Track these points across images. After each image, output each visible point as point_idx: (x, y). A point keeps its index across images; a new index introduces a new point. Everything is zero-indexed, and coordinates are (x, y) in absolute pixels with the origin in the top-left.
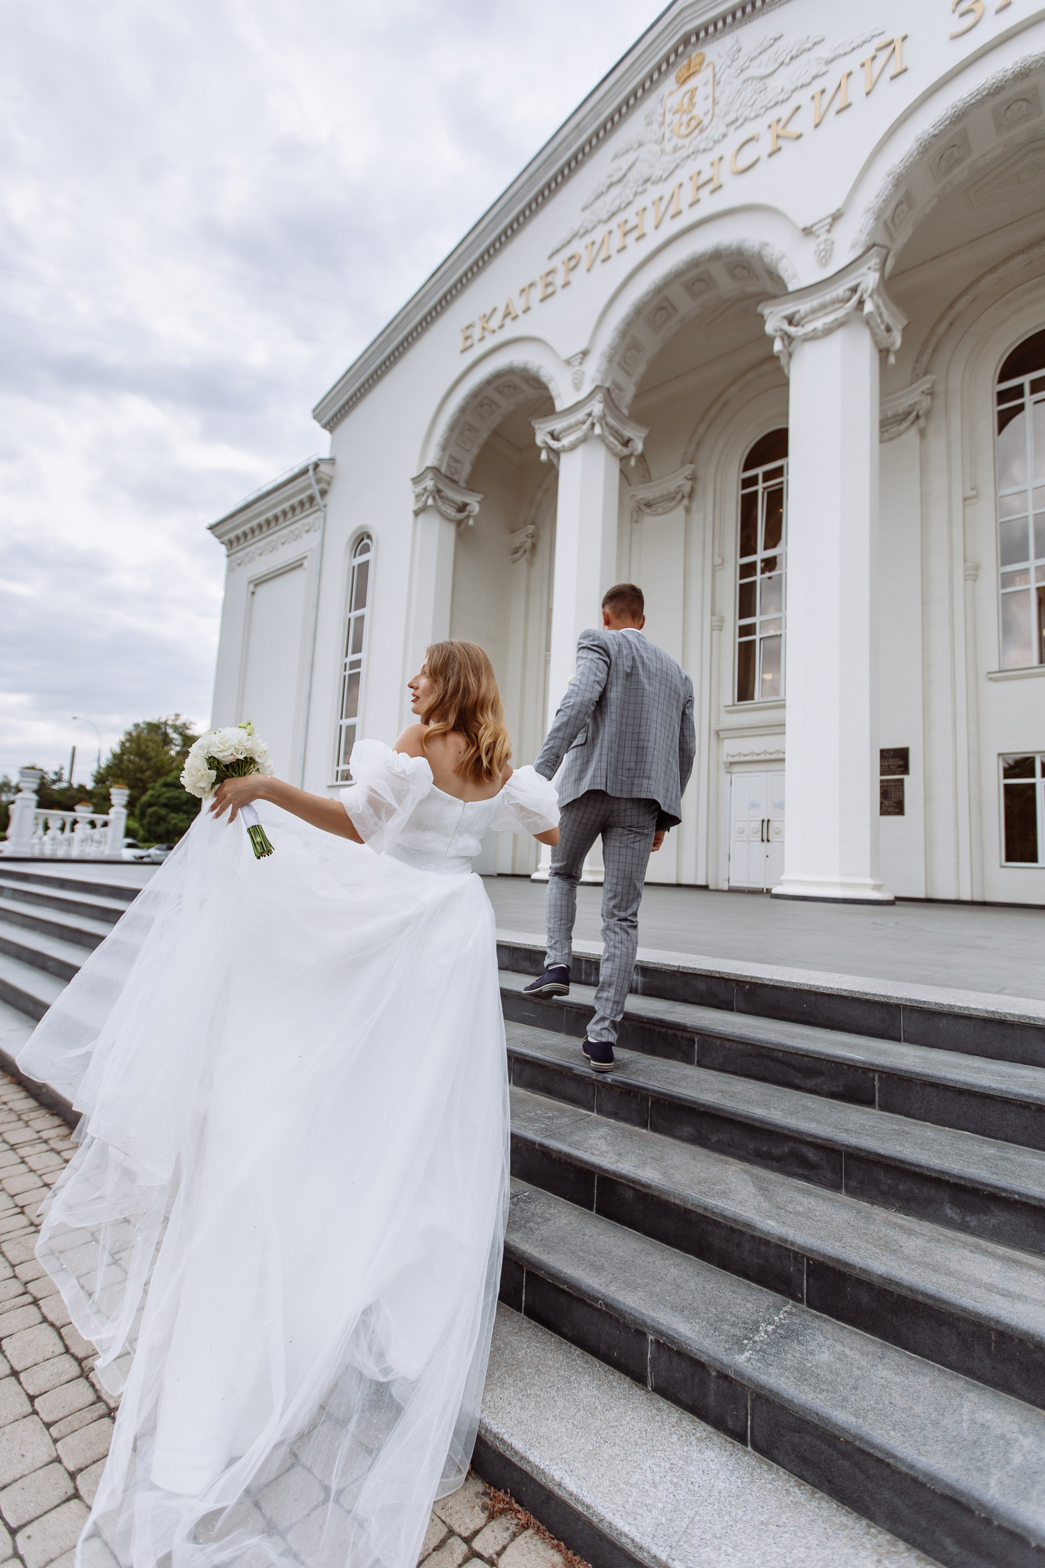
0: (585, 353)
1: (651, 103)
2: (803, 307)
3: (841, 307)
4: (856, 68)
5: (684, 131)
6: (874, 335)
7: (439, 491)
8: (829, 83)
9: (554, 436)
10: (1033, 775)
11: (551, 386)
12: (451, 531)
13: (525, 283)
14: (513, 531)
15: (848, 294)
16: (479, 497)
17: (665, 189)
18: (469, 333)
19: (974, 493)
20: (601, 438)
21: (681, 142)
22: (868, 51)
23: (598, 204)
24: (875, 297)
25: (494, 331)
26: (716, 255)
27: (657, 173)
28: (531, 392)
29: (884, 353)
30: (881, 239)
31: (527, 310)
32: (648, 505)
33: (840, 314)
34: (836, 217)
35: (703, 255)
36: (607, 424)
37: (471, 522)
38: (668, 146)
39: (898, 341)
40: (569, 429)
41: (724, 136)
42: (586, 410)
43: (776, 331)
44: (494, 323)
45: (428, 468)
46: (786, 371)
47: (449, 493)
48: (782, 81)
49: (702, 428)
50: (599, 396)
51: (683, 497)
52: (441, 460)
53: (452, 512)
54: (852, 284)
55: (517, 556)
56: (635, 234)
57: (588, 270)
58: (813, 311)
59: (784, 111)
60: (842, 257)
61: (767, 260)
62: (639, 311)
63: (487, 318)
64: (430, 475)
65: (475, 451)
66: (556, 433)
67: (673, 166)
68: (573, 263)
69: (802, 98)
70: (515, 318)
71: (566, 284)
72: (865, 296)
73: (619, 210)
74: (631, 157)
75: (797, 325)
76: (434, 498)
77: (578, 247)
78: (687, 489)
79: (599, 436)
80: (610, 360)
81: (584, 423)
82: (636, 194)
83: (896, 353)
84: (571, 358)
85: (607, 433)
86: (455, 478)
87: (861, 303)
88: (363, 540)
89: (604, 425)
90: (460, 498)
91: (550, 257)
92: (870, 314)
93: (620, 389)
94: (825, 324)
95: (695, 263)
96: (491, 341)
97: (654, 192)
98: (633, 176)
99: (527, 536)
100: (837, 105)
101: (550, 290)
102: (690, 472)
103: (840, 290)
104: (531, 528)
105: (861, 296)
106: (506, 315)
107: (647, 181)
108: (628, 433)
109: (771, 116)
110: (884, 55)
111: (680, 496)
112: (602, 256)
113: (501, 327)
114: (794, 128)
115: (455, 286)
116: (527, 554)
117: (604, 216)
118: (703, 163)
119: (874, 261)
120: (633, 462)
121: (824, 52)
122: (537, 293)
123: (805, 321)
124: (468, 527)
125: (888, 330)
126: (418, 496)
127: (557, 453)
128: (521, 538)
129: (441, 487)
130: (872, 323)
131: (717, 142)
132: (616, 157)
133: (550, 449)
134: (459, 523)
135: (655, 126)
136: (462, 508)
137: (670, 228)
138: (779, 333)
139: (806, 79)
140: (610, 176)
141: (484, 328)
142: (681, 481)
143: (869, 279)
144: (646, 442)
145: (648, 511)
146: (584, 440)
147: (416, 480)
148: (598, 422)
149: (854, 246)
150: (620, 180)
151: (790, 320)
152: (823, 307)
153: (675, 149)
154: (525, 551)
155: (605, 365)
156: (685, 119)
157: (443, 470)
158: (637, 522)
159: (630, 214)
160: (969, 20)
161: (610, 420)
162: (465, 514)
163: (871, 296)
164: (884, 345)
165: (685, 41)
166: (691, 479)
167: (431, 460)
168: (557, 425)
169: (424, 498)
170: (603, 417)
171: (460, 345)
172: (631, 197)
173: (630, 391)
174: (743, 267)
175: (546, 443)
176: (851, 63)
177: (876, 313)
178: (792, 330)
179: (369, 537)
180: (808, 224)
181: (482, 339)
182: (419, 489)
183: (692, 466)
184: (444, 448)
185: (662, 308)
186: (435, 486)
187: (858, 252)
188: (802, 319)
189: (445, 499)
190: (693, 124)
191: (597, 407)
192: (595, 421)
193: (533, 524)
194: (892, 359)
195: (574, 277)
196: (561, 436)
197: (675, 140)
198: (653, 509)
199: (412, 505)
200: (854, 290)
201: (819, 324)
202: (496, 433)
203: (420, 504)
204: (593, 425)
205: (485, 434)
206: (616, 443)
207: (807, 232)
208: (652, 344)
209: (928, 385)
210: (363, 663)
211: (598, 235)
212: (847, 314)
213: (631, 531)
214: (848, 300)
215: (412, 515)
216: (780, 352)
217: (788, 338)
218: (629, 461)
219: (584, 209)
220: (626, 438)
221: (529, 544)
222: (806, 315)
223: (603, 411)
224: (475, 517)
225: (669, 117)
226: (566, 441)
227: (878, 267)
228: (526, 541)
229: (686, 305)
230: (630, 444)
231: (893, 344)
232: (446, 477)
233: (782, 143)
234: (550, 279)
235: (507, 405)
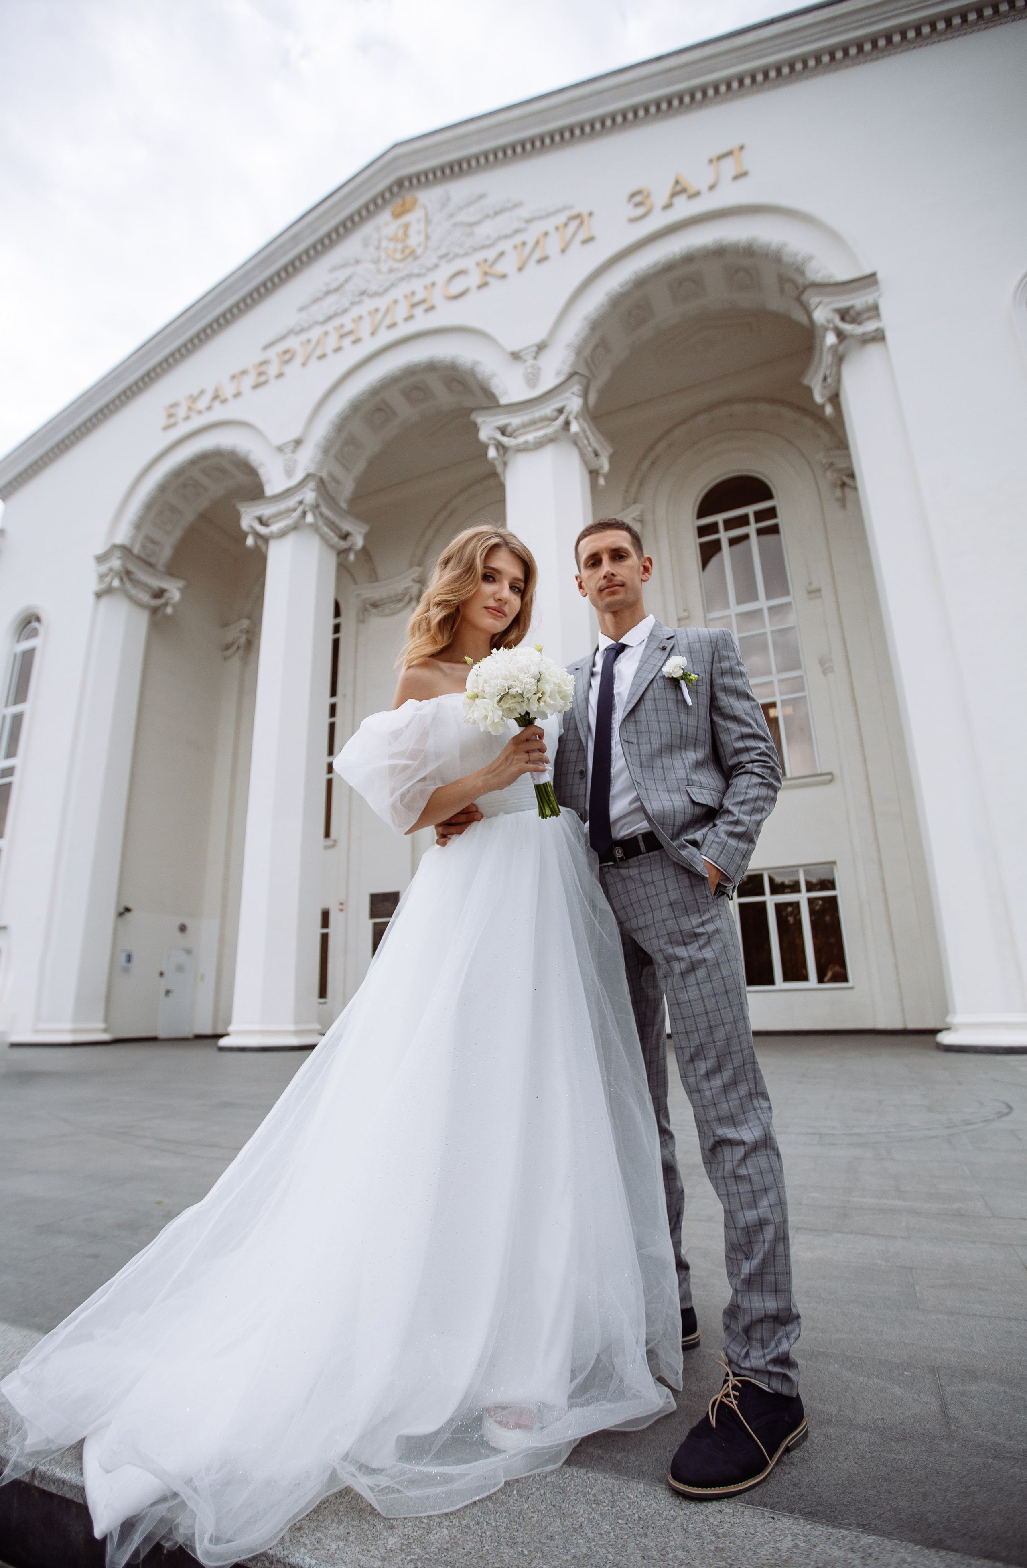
0: (298, 442)
1: (368, 229)
2: (515, 421)
3: (548, 425)
4: (551, 230)
5: (398, 256)
6: (582, 455)
7: (128, 573)
8: (530, 237)
9: (261, 521)
10: (762, 893)
11: (262, 472)
12: (143, 619)
13: (236, 370)
14: (225, 625)
15: (555, 414)
16: (181, 584)
17: (382, 303)
18: (172, 411)
19: (685, 614)
20: (314, 527)
21: (396, 265)
22: (561, 219)
23: (315, 308)
24: (581, 421)
25: (200, 412)
26: (431, 367)
27: (373, 288)
28: (242, 478)
29: (593, 473)
30: (582, 370)
31: (237, 395)
32: (375, 605)
33: (549, 430)
34: (541, 347)
35: (418, 365)
36: (321, 514)
37: (169, 610)
38: (384, 267)
39: (606, 467)
40: (278, 516)
41: (437, 266)
42: (298, 498)
43: (490, 439)
44: (202, 404)
45: (115, 547)
46: (502, 479)
47: (142, 576)
48: (487, 230)
49: (430, 533)
50: (312, 484)
51: (411, 600)
52: (133, 539)
53: (145, 598)
54: (558, 405)
55: (229, 652)
56: (351, 338)
57: (304, 364)
58: (524, 426)
59: (491, 254)
60: (548, 381)
61: (480, 377)
62: (355, 408)
63: (194, 399)
64: (118, 553)
65: (178, 534)
66: (264, 519)
67: (387, 284)
68: (287, 357)
69: (506, 245)
70: (224, 401)
71: (280, 375)
72: (571, 418)
73: (335, 315)
74: (348, 271)
75: (510, 436)
76: (121, 580)
77: (293, 343)
78: (415, 591)
79: (311, 525)
80: (326, 451)
81: (295, 510)
82: (353, 303)
83: (606, 477)
84: (284, 444)
85: (320, 523)
86: (153, 560)
87: (567, 424)
88: (29, 622)
89: (317, 514)
90: (156, 583)
91: (266, 347)
92: (577, 434)
93: (337, 482)
94: (536, 438)
95: (411, 371)
96: (197, 422)
97: (369, 304)
98: (349, 287)
99: (241, 631)
100: (537, 255)
101: (263, 379)
102: (417, 575)
103: (548, 410)
104: (245, 623)
105: (567, 418)
106: (216, 397)
107: (363, 293)
108: (346, 526)
109: (480, 256)
110: (574, 225)
111: (407, 599)
112: (318, 353)
113: (209, 408)
114: (500, 268)
115: (160, 364)
116: (241, 652)
117: (321, 318)
118: (417, 286)
119: (577, 388)
120: (352, 557)
121: (524, 212)
122: (249, 380)
123: (518, 432)
124: (167, 617)
125: (596, 454)
126: (102, 577)
127: (266, 539)
128: (235, 633)
129: (131, 567)
130: (580, 444)
131: (430, 270)
132: (334, 269)
133: (257, 535)
134: (154, 611)
135: (372, 249)
136: (159, 594)
137: (385, 337)
138: (492, 442)
139: (509, 231)
140: (327, 284)
141: (190, 409)
142: (408, 583)
143: (574, 404)
144: (367, 537)
145: (374, 611)
146: (295, 527)
147: (101, 559)
148: (310, 510)
149: (558, 373)
150: (337, 290)
151: (503, 431)
152: (533, 423)
153: (391, 271)
154: (238, 648)
155: (319, 456)
156: (400, 246)
157: (136, 550)
158: (363, 621)
159: (347, 320)
160: (641, 211)
161: (324, 510)
162: (162, 601)
163: (576, 418)
164: (593, 467)
165: (400, 183)
166: (419, 582)
167: (122, 536)
168: (266, 511)
169: (108, 579)
170: (317, 506)
171: (162, 421)
172: (347, 305)
173: (348, 487)
174: (459, 382)
175: (252, 527)
176: (549, 225)
177: (582, 435)
178: (505, 440)
179: (38, 619)
180: (515, 348)
181: (187, 418)
182: (104, 568)
183: (420, 569)
184: (138, 526)
185: (379, 410)
186: (124, 566)
187: (562, 378)
188: (514, 431)
189: (136, 583)
190: (407, 252)
191: (309, 495)
192: (307, 509)
193: (249, 618)
194: (601, 481)
195: (288, 369)
196: (270, 521)
197: (390, 263)
198: (380, 609)
199: (93, 585)
200: (561, 411)
201: (530, 437)
202: (203, 517)
203: (103, 586)
204: (304, 513)
205: (189, 517)
206: (332, 534)
207: (516, 356)
208: (372, 444)
209: (638, 513)
210: (18, 772)
211: (315, 334)
212: (556, 432)
213: (357, 632)
214: (555, 419)
215: (91, 598)
216: (494, 459)
217: (502, 448)
218: (348, 555)
219: (301, 309)
220: (344, 531)
221: (243, 640)
222: (518, 429)
223: (316, 499)
224: (175, 606)
225: (384, 243)
226: (275, 528)
227: (580, 393)
228: (239, 638)
229: (406, 412)
230: (349, 538)
231: (601, 467)
232: (139, 558)
233: (489, 279)
234: (263, 368)
235: (216, 490)
